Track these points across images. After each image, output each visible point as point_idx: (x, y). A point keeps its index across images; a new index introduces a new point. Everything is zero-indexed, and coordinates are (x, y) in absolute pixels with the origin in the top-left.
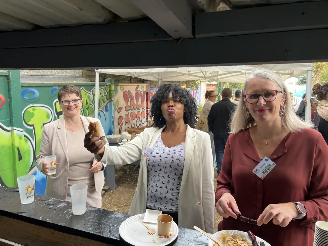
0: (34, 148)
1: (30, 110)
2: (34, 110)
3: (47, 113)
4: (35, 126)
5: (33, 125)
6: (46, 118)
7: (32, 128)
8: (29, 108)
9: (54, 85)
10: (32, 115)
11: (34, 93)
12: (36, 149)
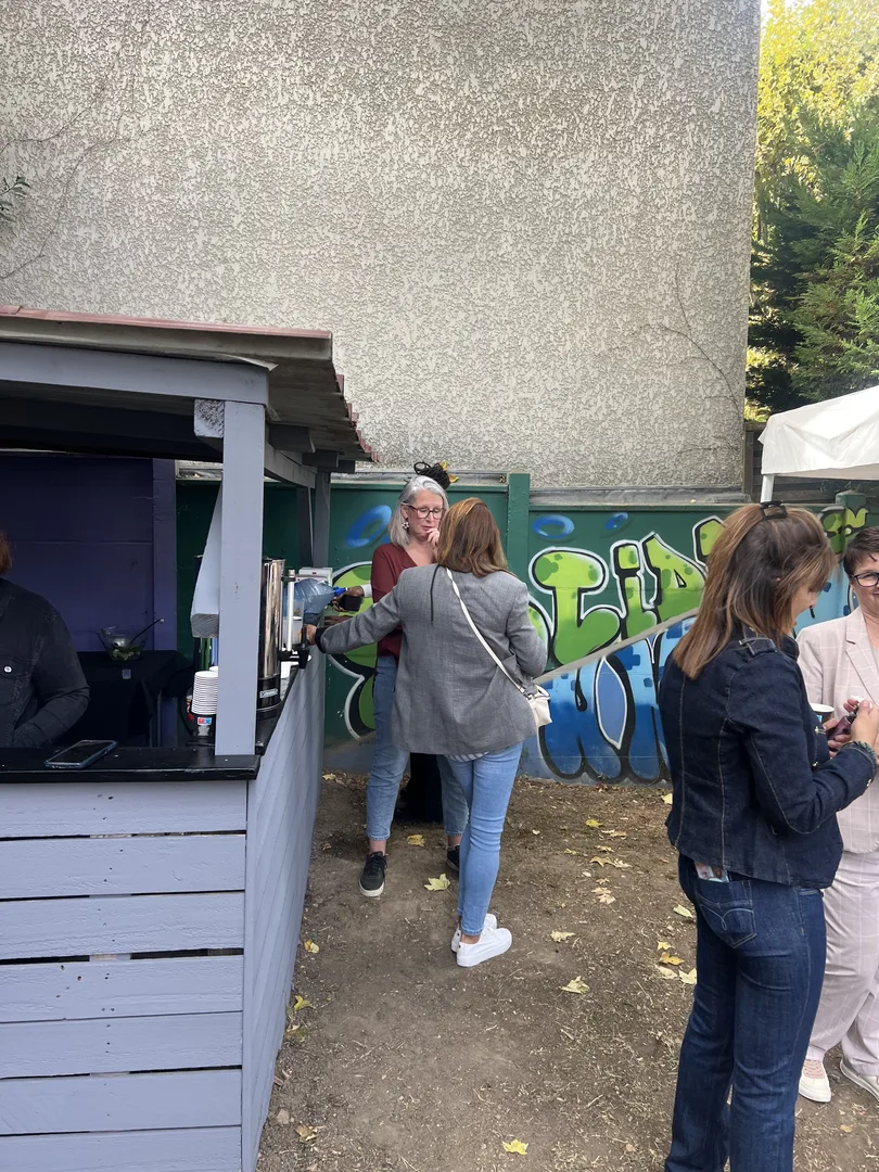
0: (552, 634)
1: (551, 558)
2: (558, 558)
3: (591, 567)
4: (557, 590)
5: (553, 588)
6: (588, 579)
7: (550, 592)
8: (549, 554)
9: (614, 510)
10: (555, 568)
11: (562, 525)
12: (557, 637)
